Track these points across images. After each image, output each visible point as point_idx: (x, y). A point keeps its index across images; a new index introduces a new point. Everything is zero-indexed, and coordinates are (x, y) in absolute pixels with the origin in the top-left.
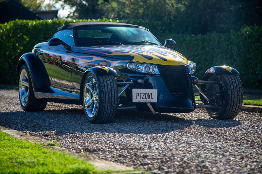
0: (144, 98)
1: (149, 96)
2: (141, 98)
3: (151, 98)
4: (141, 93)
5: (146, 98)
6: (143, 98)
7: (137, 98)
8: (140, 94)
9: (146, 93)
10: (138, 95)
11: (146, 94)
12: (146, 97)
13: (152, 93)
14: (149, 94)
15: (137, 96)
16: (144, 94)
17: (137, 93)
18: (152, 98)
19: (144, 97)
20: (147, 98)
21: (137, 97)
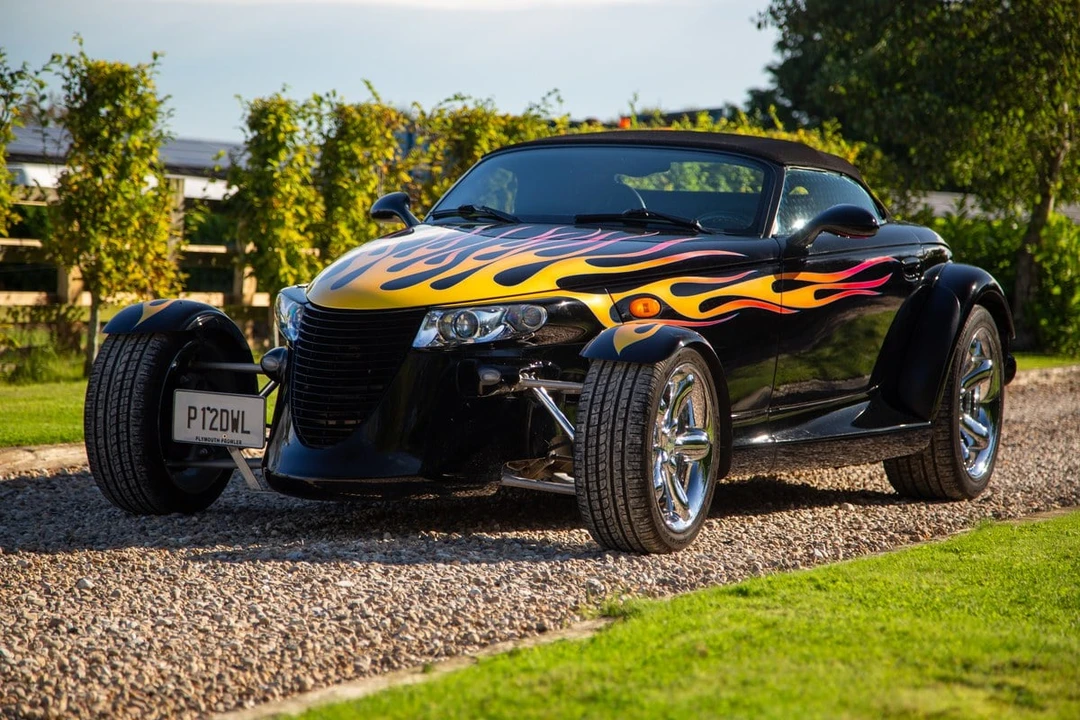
0: (216, 429)
1: (235, 422)
2: (204, 428)
3: (243, 432)
4: (203, 409)
5: (222, 430)
6: (211, 428)
7: (189, 427)
8: (200, 413)
9: (222, 411)
10: (192, 415)
11: (225, 414)
12: (224, 427)
13: (243, 412)
14: (235, 416)
15: (190, 418)
16: (214, 413)
17: (190, 408)
18: (245, 429)
19: (217, 424)
20: (227, 429)
21: (192, 422)
